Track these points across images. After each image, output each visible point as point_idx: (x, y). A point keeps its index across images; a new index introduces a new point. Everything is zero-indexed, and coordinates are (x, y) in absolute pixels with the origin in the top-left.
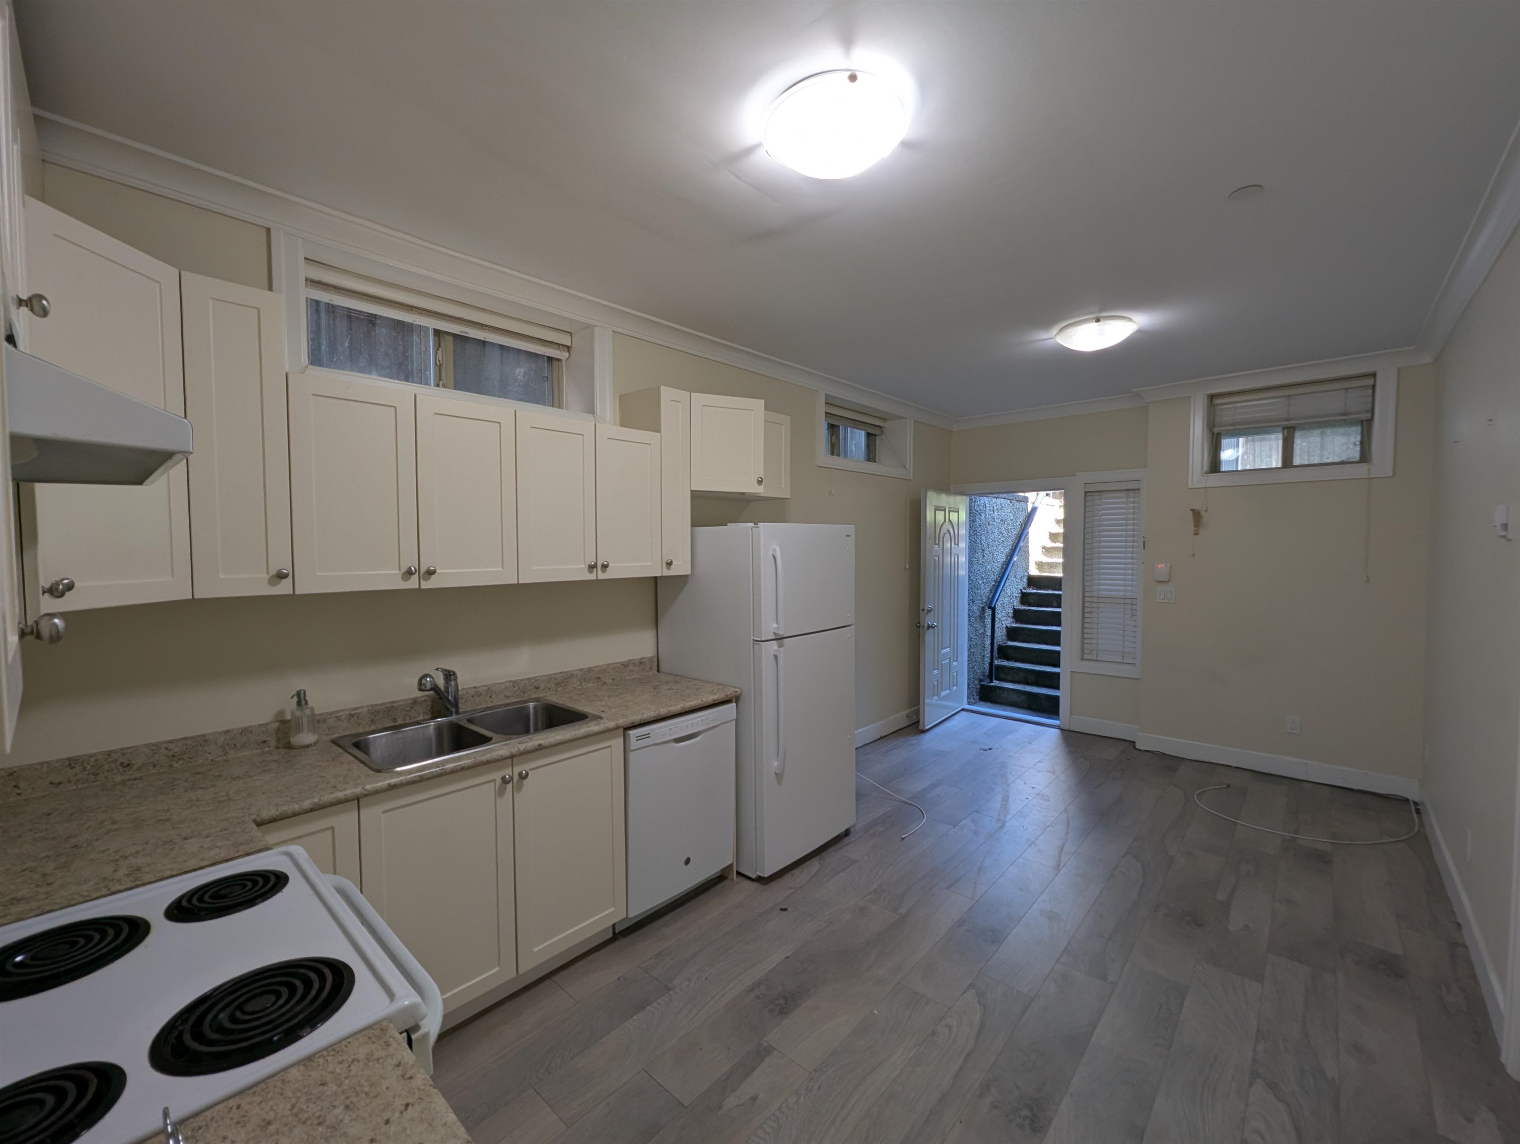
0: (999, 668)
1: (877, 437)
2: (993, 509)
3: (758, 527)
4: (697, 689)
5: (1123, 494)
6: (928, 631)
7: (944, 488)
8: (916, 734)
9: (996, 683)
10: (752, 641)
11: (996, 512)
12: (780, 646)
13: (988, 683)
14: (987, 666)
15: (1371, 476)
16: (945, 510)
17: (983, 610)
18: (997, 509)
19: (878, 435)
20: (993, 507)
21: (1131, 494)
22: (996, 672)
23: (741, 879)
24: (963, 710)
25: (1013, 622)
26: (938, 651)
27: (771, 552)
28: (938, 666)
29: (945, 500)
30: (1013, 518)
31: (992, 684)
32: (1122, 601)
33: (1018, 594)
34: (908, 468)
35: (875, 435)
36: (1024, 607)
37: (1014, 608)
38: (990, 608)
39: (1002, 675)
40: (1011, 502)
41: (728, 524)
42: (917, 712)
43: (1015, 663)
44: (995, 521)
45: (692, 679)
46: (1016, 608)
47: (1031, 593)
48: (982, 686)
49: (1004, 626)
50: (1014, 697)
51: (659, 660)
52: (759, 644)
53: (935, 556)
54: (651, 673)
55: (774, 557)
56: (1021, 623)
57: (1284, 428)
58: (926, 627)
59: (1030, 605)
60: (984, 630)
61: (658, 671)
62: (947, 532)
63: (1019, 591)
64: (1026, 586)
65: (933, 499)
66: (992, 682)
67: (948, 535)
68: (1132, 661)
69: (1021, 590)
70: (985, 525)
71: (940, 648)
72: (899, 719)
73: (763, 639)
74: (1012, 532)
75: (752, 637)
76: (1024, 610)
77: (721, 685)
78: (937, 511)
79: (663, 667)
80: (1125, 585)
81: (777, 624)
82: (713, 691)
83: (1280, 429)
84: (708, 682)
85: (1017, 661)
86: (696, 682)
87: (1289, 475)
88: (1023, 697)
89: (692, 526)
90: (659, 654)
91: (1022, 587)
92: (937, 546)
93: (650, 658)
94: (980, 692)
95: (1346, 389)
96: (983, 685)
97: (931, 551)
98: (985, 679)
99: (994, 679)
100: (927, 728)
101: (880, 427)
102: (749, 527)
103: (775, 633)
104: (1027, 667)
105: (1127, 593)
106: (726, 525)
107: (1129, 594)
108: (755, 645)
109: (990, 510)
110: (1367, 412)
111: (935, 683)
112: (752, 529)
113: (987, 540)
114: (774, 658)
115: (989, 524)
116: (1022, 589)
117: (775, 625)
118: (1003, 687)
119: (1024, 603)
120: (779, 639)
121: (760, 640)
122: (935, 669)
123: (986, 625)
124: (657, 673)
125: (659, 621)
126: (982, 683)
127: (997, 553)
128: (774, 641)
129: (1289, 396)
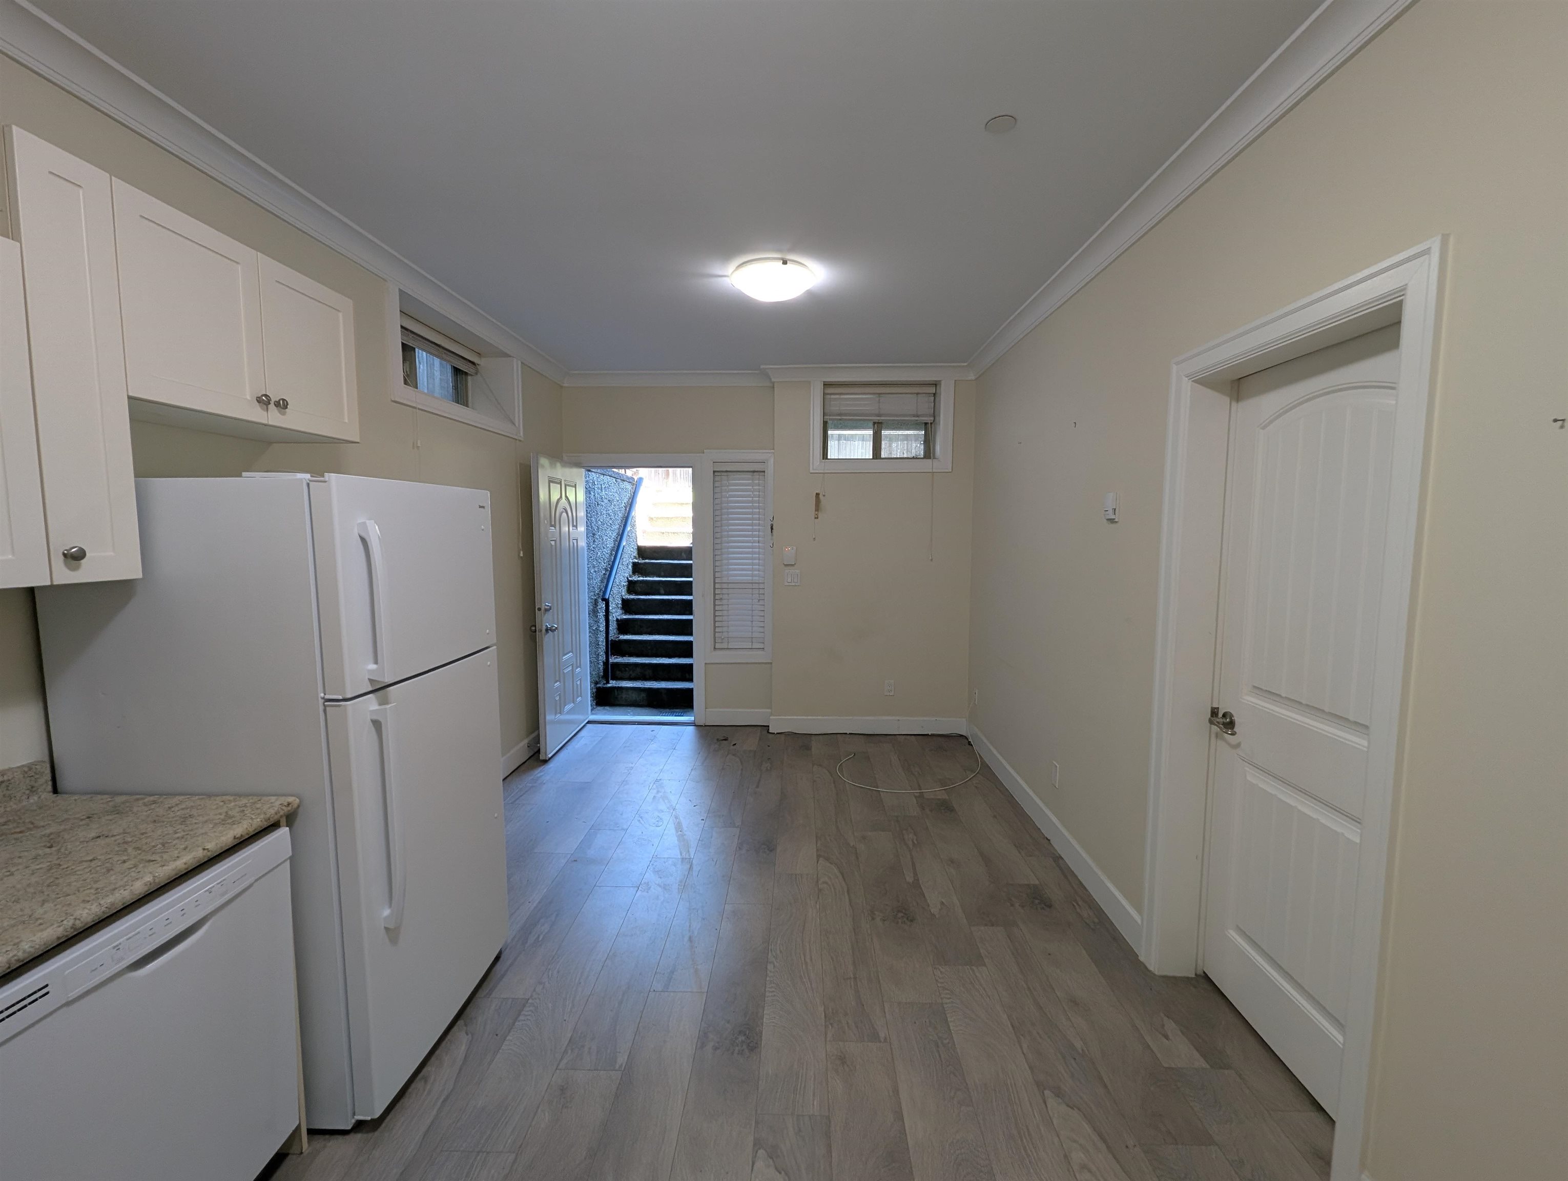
0: (616, 666)
1: (469, 378)
2: (602, 487)
3: (325, 482)
4: (184, 820)
5: (749, 476)
6: (547, 636)
7: (558, 456)
8: (540, 766)
9: (613, 683)
10: (321, 701)
11: (603, 490)
12: (384, 702)
13: (604, 684)
14: (601, 666)
15: (934, 471)
16: (560, 483)
17: (596, 603)
18: (605, 488)
19: (471, 375)
20: (601, 485)
21: (756, 475)
22: (611, 671)
23: (319, 1142)
24: (589, 722)
25: (622, 613)
26: (559, 658)
27: (356, 532)
28: (560, 678)
29: (561, 472)
30: (618, 499)
31: (609, 685)
32: (750, 586)
33: (625, 582)
34: (517, 425)
35: (466, 374)
36: (632, 597)
37: (622, 598)
38: (604, 599)
39: (618, 673)
40: (616, 481)
41: (244, 474)
42: (537, 740)
43: (629, 658)
44: (603, 501)
45: (161, 795)
46: (624, 598)
47: (638, 581)
48: (598, 689)
49: (615, 619)
50: (634, 696)
51: (56, 767)
52: (339, 706)
53: (552, 540)
54: (34, 799)
55: (363, 540)
56: (631, 613)
57: (874, 423)
58: (544, 631)
59: (637, 594)
60: (598, 625)
61: (55, 790)
62: (564, 510)
63: (626, 578)
64: (631, 573)
65: (546, 471)
66: (608, 682)
67: (564, 514)
68: (761, 646)
69: (627, 578)
70: (595, 505)
71: (561, 654)
72: (519, 752)
73: (349, 696)
74: (618, 514)
75: (322, 695)
76: (633, 599)
77: (246, 795)
78: (551, 484)
79: (69, 778)
80: (752, 570)
81: (376, 662)
82: (228, 816)
83: (871, 424)
84: (210, 796)
85: (631, 655)
86: (176, 800)
87: (878, 465)
88: (643, 695)
89: (138, 474)
90: (55, 755)
91: (628, 574)
92: (553, 528)
93: (28, 770)
94: (596, 697)
95: (917, 394)
96: (599, 687)
97: (545, 534)
98: (600, 681)
99: (610, 678)
100: (550, 756)
101: (473, 363)
102: (301, 480)
103: (371, 681)
104: (644, 662)
105: (754, 578)
106: (240, 476)
107: (756, 579)
108: (328, 709)
109: (598, 488)
110: (930, 416)
111: (557, 698)
112: (308, 485)
113: (597, 522)
114: (373, 729)
115: (598, 504)
116: (629, 577)
117: (373, 667)
118: (621, 687)
119: (630, 592)
120: (379, 689)
121: (341, 697)
122: (556, 682)
123: (599, 619)
124: (52, 796)
125: (47, 683)
126: (598, 685)
127: (606, 538)
128: (370, 695)
129: (880, 394)
